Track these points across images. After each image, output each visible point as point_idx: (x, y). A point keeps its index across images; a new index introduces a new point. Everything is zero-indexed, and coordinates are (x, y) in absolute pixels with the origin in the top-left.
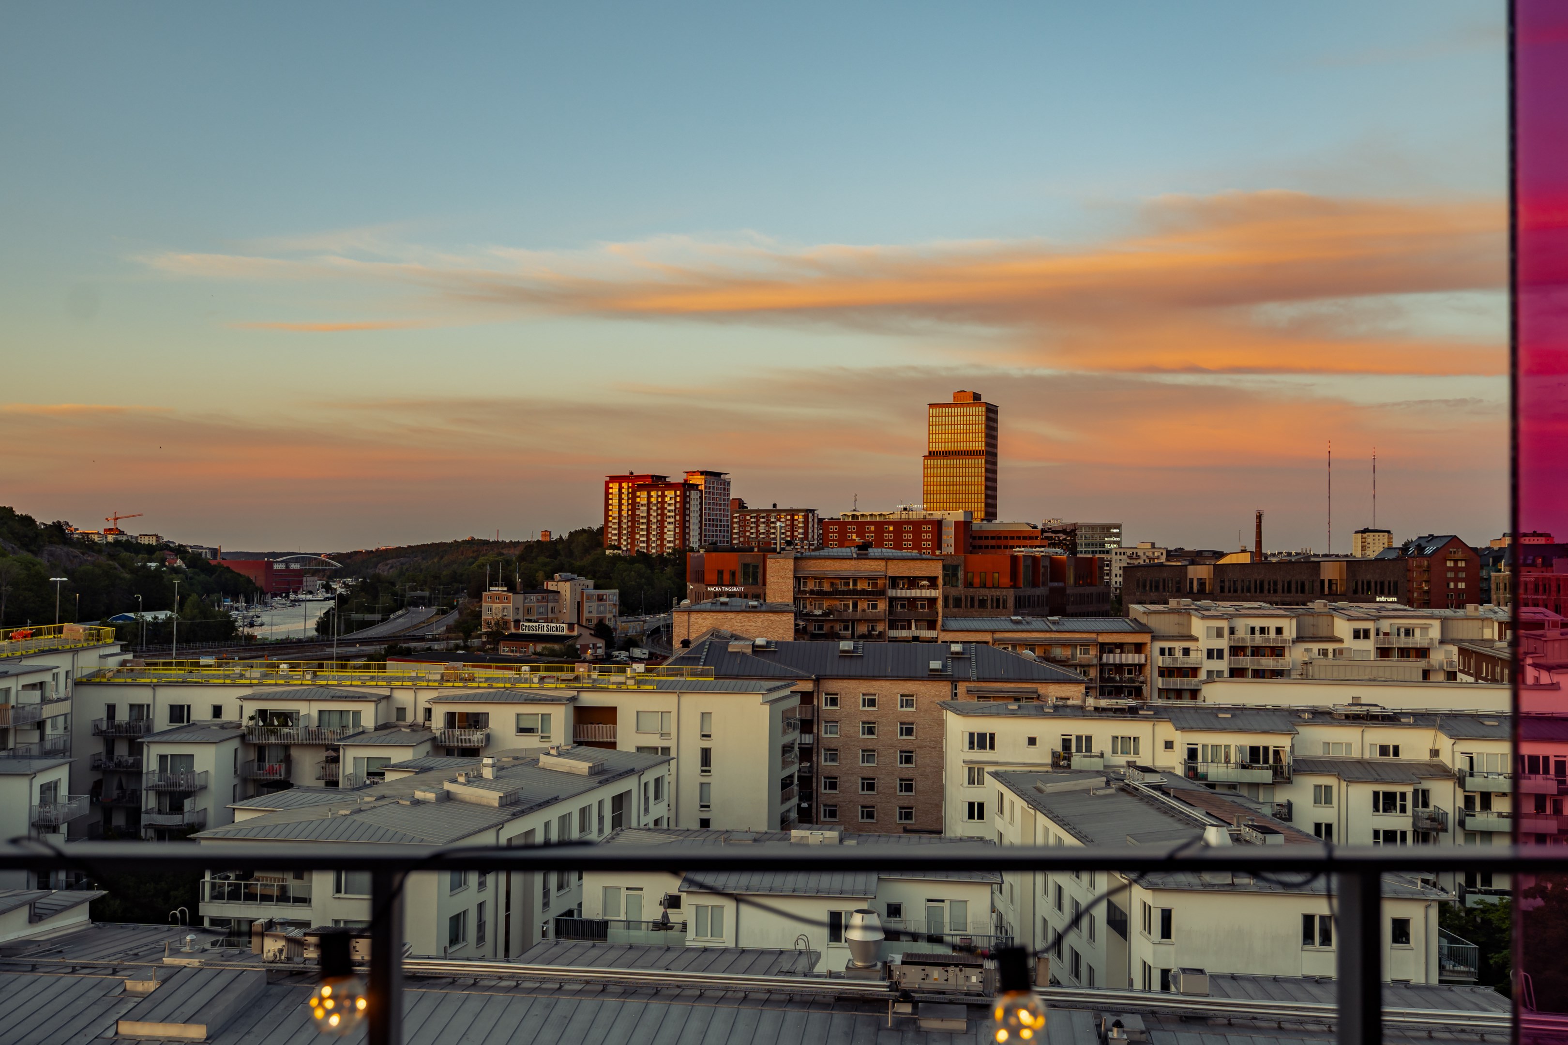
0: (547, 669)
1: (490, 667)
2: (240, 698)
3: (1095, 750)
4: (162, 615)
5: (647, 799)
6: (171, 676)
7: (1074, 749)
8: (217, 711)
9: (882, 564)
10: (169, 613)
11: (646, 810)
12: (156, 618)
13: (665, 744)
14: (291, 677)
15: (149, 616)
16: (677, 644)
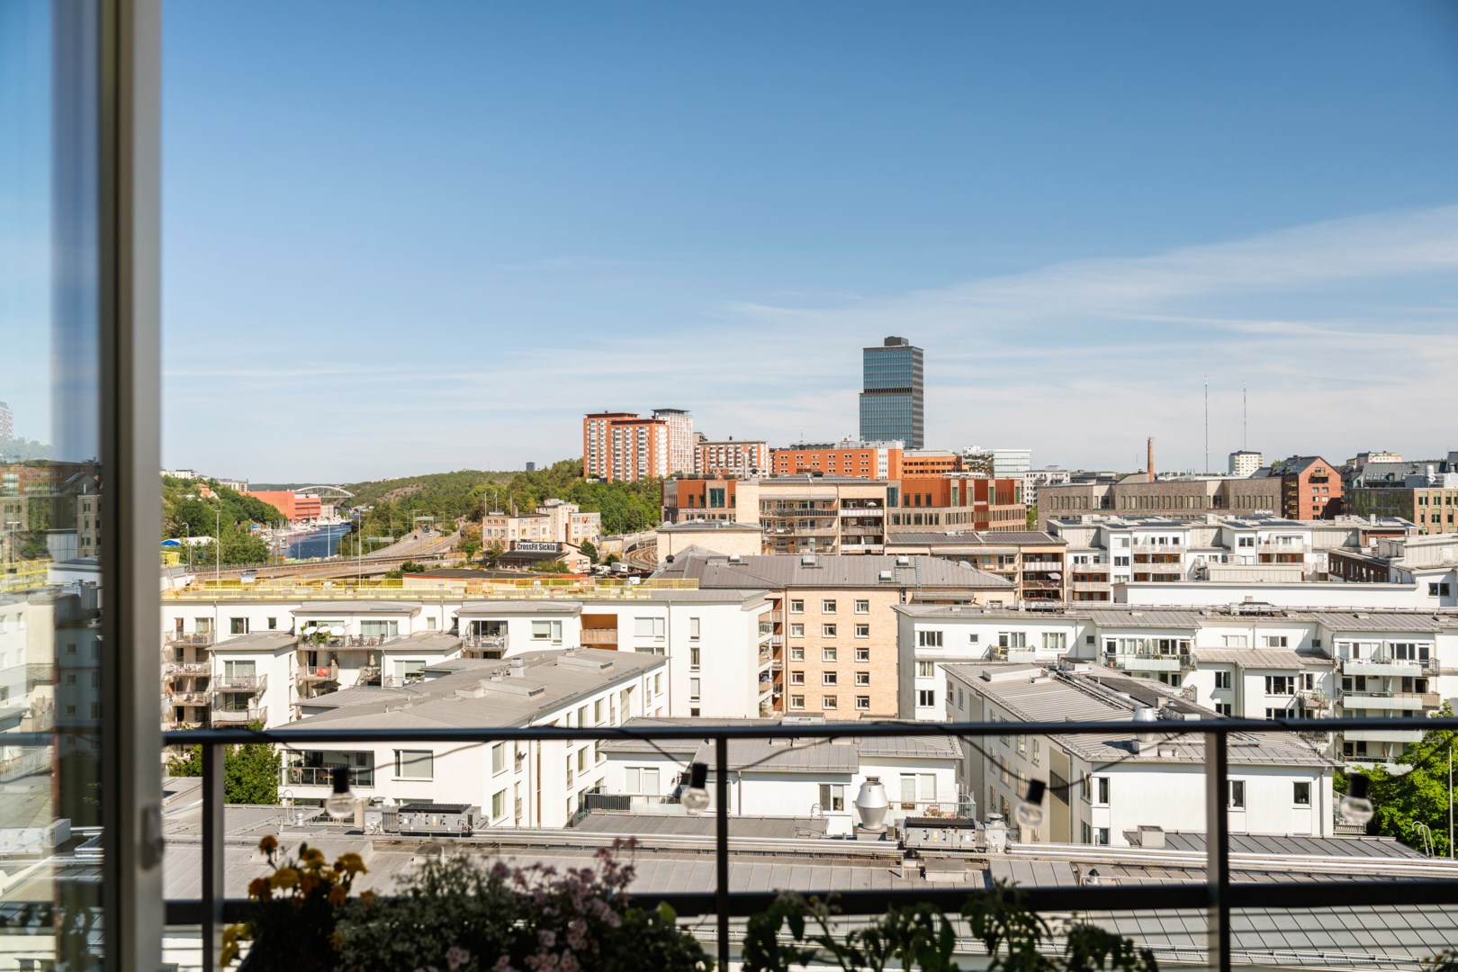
0: (555, 583)
1: (505, 582)
2: (292, 612)
3: (1028, 644)
4: (204, 540)
5: (649, 692)
6: (230, 593)
7: (1009, 644)
8: (272, 623)
9: (835, 488)
10: (210, 538)
11: (649, 701)
12: (199, 543)
13: (660, 645)
14: (334, 593)
15: (193, 541)
16: (662, 559)
